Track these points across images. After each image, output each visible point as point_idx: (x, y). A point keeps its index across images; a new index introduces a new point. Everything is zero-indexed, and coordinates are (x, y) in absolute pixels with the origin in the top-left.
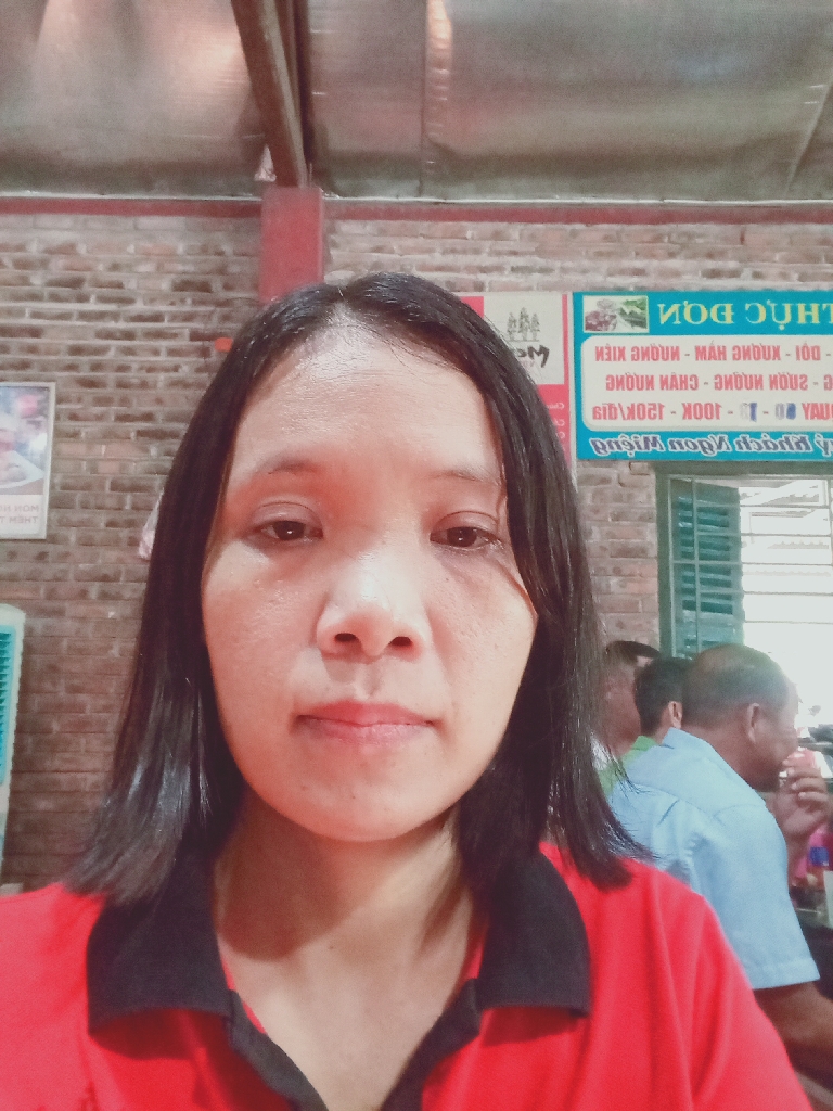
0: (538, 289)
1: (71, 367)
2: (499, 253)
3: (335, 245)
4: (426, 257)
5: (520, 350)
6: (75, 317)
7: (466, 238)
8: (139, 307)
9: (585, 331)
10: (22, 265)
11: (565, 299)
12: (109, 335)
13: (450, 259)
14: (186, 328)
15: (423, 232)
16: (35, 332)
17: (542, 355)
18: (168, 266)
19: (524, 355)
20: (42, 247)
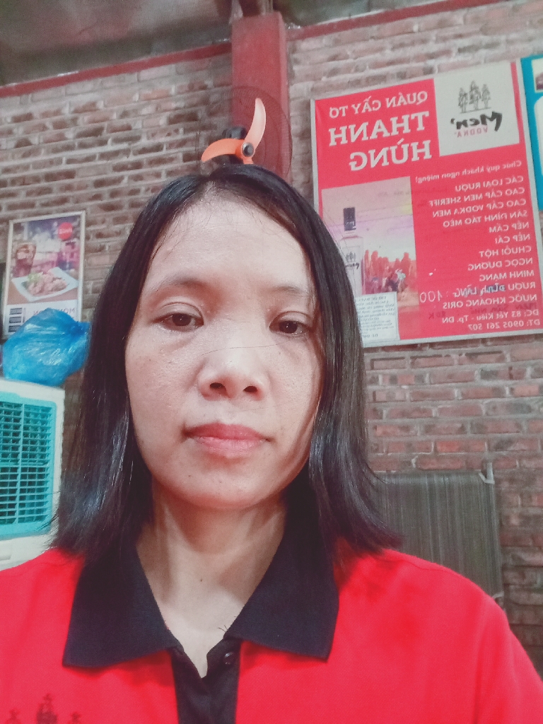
0: (485, 62)
1: (97, 197)
2: (445, 39)
3: (297, 62)
4: (377, 57)
5: (471, 120)
6: (97, 158)
7: (412, 32)
8: (144, 142)
9: (536, 91)
10: (60, 125)
11: (513, 67)
12: (123, 168)
13: (399, 53)
14: (179, 153)
15: (374, 35)
16: (70, 175)
17: (495, 120)
18: (164, 106)
19: (476, 123)
20: (72, 109)
